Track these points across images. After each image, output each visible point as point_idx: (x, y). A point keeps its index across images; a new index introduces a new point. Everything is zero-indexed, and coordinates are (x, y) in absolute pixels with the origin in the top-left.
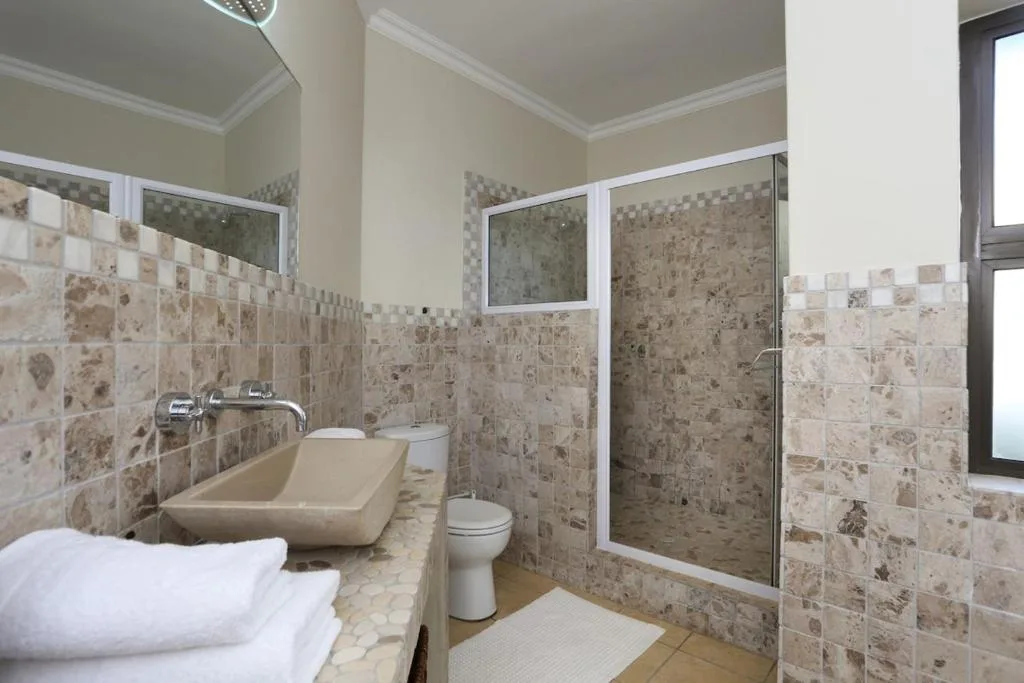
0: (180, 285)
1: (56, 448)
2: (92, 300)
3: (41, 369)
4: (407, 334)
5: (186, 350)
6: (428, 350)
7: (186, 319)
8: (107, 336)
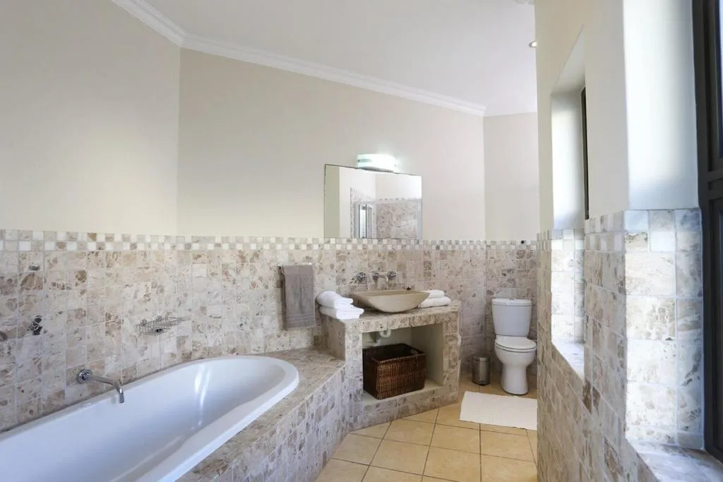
0: (364, 249)
1: (334, 279)
2: (341, 254)
3: (332, 266)
4: (512, 254)
5: (367, 263)
6: (525, 262)
7: (366, 256)
8: (344, 260)
